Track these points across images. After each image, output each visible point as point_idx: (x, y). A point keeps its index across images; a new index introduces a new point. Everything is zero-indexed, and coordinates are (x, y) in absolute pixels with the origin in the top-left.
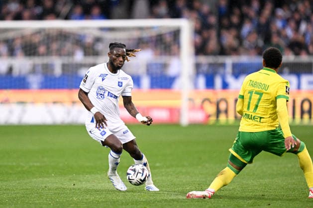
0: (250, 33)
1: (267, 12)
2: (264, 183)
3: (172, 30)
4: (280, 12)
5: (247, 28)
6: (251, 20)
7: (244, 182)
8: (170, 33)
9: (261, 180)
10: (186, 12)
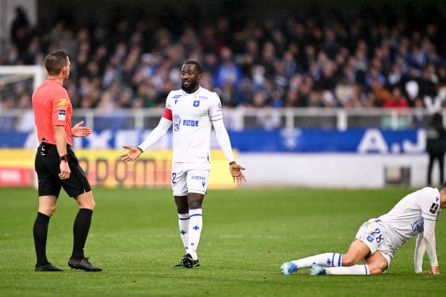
0: (113, 82)
1: (133, 58)
2: (129, 257)
3: (25, 79)
4: (148, 58)
5: (110, 76)
6: (115, 67)
7: (106, 255)
8: (22, 81)
9: (125, 253)
10: (39, 58)
